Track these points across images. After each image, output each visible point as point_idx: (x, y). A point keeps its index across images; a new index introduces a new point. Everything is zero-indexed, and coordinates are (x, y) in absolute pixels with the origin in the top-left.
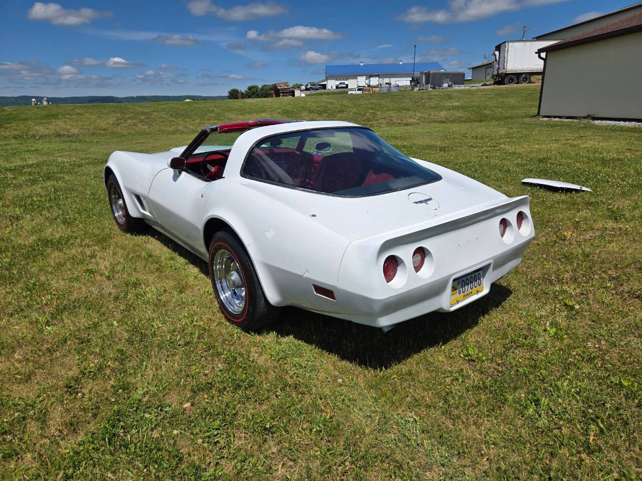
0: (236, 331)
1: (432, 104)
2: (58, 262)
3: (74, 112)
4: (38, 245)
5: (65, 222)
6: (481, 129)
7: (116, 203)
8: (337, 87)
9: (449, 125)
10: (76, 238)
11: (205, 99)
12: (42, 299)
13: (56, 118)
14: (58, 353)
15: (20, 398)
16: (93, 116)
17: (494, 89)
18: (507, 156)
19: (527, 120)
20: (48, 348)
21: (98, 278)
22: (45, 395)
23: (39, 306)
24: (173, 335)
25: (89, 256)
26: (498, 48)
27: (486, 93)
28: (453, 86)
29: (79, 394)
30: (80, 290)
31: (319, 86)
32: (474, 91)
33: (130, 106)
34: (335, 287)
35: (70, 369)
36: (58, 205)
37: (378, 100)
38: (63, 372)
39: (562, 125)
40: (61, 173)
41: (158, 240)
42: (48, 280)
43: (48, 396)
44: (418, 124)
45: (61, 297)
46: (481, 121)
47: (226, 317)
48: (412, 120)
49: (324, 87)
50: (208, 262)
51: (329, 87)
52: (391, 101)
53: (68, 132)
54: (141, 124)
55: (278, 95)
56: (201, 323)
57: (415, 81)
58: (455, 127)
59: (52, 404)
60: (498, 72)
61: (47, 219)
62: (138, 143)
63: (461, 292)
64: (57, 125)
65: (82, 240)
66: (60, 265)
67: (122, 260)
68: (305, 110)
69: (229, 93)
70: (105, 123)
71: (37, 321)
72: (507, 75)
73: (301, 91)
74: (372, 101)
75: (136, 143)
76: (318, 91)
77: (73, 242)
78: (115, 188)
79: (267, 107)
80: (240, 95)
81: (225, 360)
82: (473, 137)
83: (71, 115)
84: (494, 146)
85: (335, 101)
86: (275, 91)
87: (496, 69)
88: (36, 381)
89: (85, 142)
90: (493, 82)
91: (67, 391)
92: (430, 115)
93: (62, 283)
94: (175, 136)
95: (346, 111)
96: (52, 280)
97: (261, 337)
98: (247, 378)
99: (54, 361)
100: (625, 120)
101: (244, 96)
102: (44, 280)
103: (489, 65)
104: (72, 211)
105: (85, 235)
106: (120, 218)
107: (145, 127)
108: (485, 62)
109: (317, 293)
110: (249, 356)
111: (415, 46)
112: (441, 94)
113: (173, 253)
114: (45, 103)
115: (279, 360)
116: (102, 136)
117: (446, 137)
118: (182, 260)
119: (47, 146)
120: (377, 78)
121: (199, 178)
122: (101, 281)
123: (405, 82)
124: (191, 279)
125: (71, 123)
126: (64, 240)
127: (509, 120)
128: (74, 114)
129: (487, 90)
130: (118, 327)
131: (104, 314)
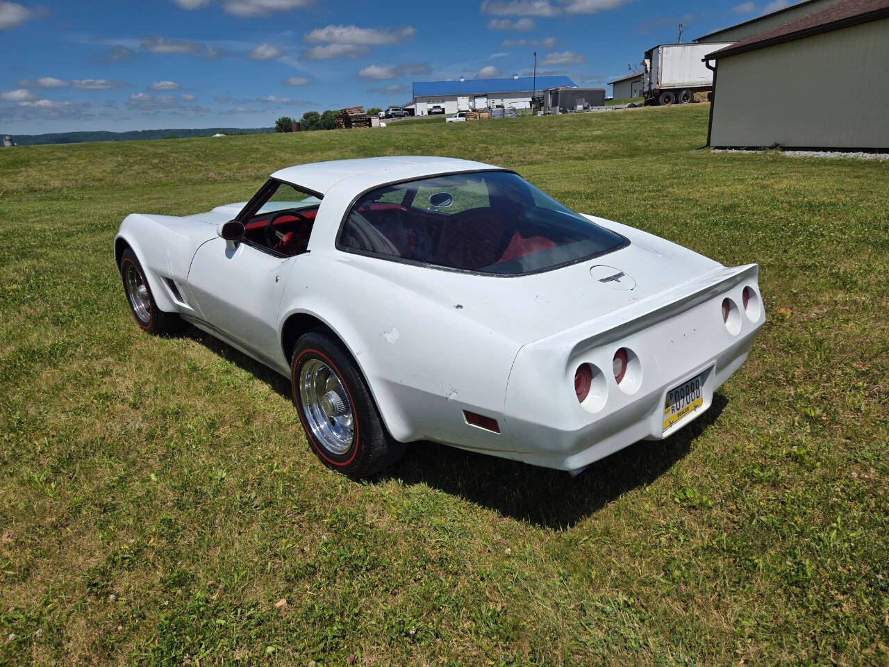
0: (340, 479)
1: (565, 134)
2: (52, 384)
3: (53, 155)
4: (19, 359)
5: (57, 322)
6: (634, 167)
7: (135, 291)
8: (430, 113)
9: (590, 162)
10: (77, 346)
11: (242, 132)
12: (35, 444)
13: (26, 166)
14: (68, 529)
15: (16, 609)
16: (81, 161)
17: (646, 112)
18: (679, 203)
19: (694, 152)
20: (53, 523)
21: (119, 406)
22: (56, 600)
23: (32, 455)
24: (245, 491)
25: (101, 373)
26: (649, 55)
27: (636, 117)
28: (591, 108)
29: (112, 597)
30: (94, 427)
31: (404, 112)
32: (619, 114)
33: (136, 145)
34: (500, 414)
35: (92, 555)
36: (43, 296)
37: (490, 129)
38: (81, 559)
39: (743, 159)
40: (41, 246)
41: (202, 344)
42: (40, 414)
43: (61, 602)
44: (547, 162)
45: (64, 439)
46: (631, 156)
47: (321, 459)
48: (539, 157)
49: (412, 112)
50: (290, 379)
51: (418, 113)
52: (509, 131)
53: (45, 185)
54: (153, 170)
55: (348, 125)
56: (285, 470)
57: (538, 103)
58: (598, 165)
59: (68, 615)
60: (650, 88)
61: (29, 317)
62: (153, 199)
63: (675, 409)
64: (29, 176)
65: (86, 350)
66: (57, 389)
67: (151, 377)
68: (390, 146)
69: (277, 123)
70: (100, 170)
71: (31, 480)
72: (662, 91)
73: (380, 118)
74: (482, 131)
75: (150, 199)
76: (403, 119)
77: (73, 352)
78: (133, 269)
79: (337, 143)
80: (294, 127)
81: (329, 526)
82: (626, 179)
83: (49, 161)
84: (658, 191)
85: (430, 132)
86: (346, 120)
87: (647, 84)
88: (39, 578)
89: (72, 199)
90: (643, 101)
91: (91, 592)
92: (563, 148)
93: (63, 417)
94: (204, 188)
95: (447, 146)
96: (46, 413)
97: (378, 487)
98: (367, 553)
99: (64, 544)
100: (825, 149)
101: (299, 127)
102: (34, 414)
103: (636, 79)
104: (65, 303)
105: (90, 340)
106: (143, 313)
107: (161, 175)
108: (631, 74)
109: (470, 422)
110: (364, 519)
111: (535, 54)
112: (576, 119)
113: (228, 362)
114: (7, 144)
115: (410, 522)
116: (96, 189)
117: (590, 179)
118: (242, 374)
119: (16, 206)
120: (485, 99)
121: (266, 252)
122: (123, 411)
123: (523, 104)
124: (260, 401)
125: (49, 172)
126: (58, 349)
127: (669, 154)
128: (54, 159)
129: (637, 113)
130: (158, 483)
131: (134, 464)
